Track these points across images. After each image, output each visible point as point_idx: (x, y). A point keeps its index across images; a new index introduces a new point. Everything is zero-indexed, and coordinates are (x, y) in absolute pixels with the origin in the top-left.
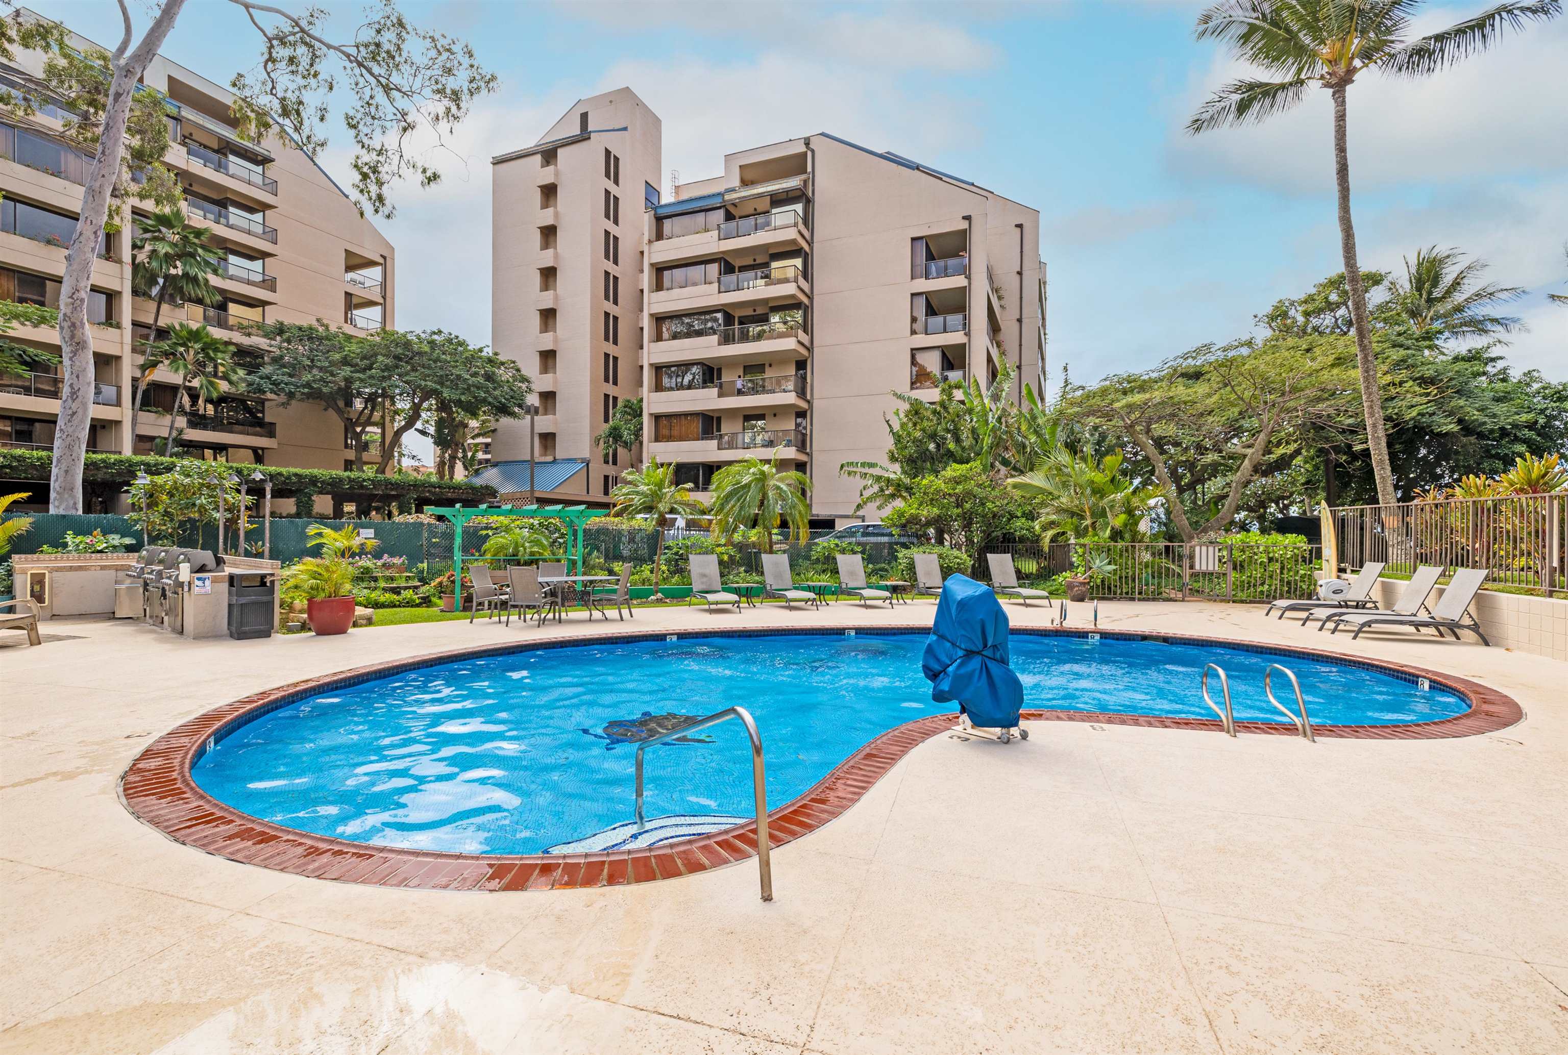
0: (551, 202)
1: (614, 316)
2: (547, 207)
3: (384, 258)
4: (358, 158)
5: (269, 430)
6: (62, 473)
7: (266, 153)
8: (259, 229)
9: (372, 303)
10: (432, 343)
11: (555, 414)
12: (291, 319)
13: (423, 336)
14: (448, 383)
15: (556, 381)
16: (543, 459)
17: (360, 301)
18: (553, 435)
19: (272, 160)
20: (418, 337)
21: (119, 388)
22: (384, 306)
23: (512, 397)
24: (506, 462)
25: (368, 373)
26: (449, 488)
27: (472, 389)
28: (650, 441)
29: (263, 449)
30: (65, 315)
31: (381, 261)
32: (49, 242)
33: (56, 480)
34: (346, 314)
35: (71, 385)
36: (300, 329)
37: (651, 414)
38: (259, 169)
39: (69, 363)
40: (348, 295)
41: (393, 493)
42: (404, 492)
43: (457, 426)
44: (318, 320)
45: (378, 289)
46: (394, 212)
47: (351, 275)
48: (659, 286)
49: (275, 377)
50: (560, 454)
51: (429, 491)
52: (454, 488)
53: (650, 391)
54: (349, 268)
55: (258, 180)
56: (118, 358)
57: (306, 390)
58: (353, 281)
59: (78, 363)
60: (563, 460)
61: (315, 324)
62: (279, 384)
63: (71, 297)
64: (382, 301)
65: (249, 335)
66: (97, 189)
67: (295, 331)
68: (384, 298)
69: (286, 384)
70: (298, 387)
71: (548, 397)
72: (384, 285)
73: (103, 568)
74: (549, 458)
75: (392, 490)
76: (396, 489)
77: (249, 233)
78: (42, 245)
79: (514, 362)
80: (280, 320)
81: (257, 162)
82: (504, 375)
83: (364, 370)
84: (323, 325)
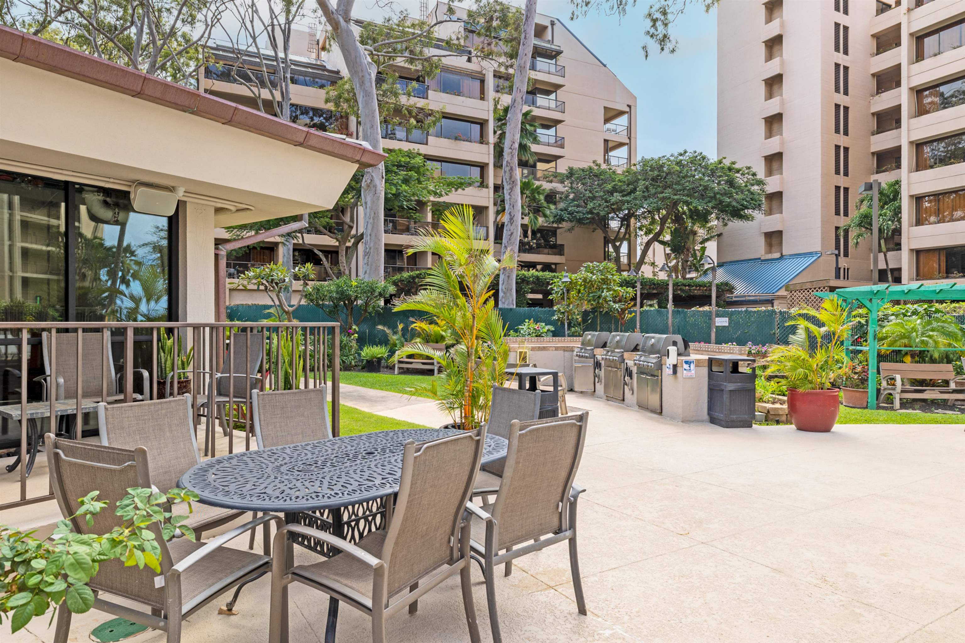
0: (776, 14)
1: (844, 107)
2: (771, 21)
3: (629, 106)
4: (651, 7)
5: (558, 249)
6: (506, 278)
7: (558, 48)
8: (553, 105)
9: (621, 145)
10: (679, 163)
11: (781, 212)
12: (577, 165)
13: (672, 158)
14: (696, 194)
15: (782, 182)
16: (770, 256)
17: (614, 144)
18: (779, 233)
19: (561, 52)
20: (668, 160)
21: (487, 228)
22: (629, 145)
23: (752, 199)
24: (731, 262)
25: (633, 196)
26: (696, 286)
27: (718, 196)
28: (911, 225)
29: (556, 264)
30: (507, 162)
31: (627, 109)
32: (456, 139)
33: (503, 284)
34: (605, 156)
35: (510, 213)
36: (583, 170)
37: (911, 196)
38: (553, 61)
39: (509, 197)
40: (606, 141)
41: (655, 291)
42: (663, 291)
43: (688, 234)
44: (594, 162)
45: (625, 133)
46: (677, 45)
47: (608, 126)
48: (919, 56)
49: (570, 209)
50: (787, 250)
51: (680, 289)
52: (700, 286)
53: (910, 171)
54: (607, 120)
55: (553, 69)
56: (487, 208)
57: (590, 216)
58: (608, 130)
59: (513, 197)
60: (791, 255)
61: (592, 165)
62: (573, 213)
63: (511, 148)
64: (628, 141)
65: (551, 182)
66: (523, 66)
67: (581, 173)
68: (630, 138)
69: (577, 212)
70: (584, 214)
71: (777, 196)
72: (629, 129)
73: (557, 349)
74: (777, 255)
75: (654, 289)
76: (656, 289)
77: (549, 109)
78: (453, 141)
79: (749, 168)
80: (571, 166)
81: (551, 57)
82: (740, 180)
83: (629, 194)
84: (597, 165)
